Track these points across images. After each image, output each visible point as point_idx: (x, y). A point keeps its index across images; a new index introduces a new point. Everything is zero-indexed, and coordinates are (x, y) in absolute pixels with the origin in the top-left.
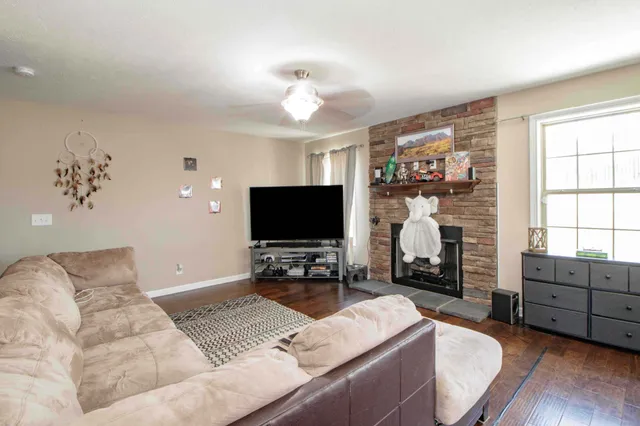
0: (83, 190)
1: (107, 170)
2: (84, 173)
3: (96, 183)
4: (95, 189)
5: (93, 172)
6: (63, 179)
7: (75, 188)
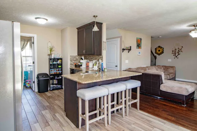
0: (177, 54)
1: (182, 50)
2: (177, 51)
3: (179, 53)
4: (179, 54)
5: (179, 50)
6: (173, 53)
7: (175, 54)
